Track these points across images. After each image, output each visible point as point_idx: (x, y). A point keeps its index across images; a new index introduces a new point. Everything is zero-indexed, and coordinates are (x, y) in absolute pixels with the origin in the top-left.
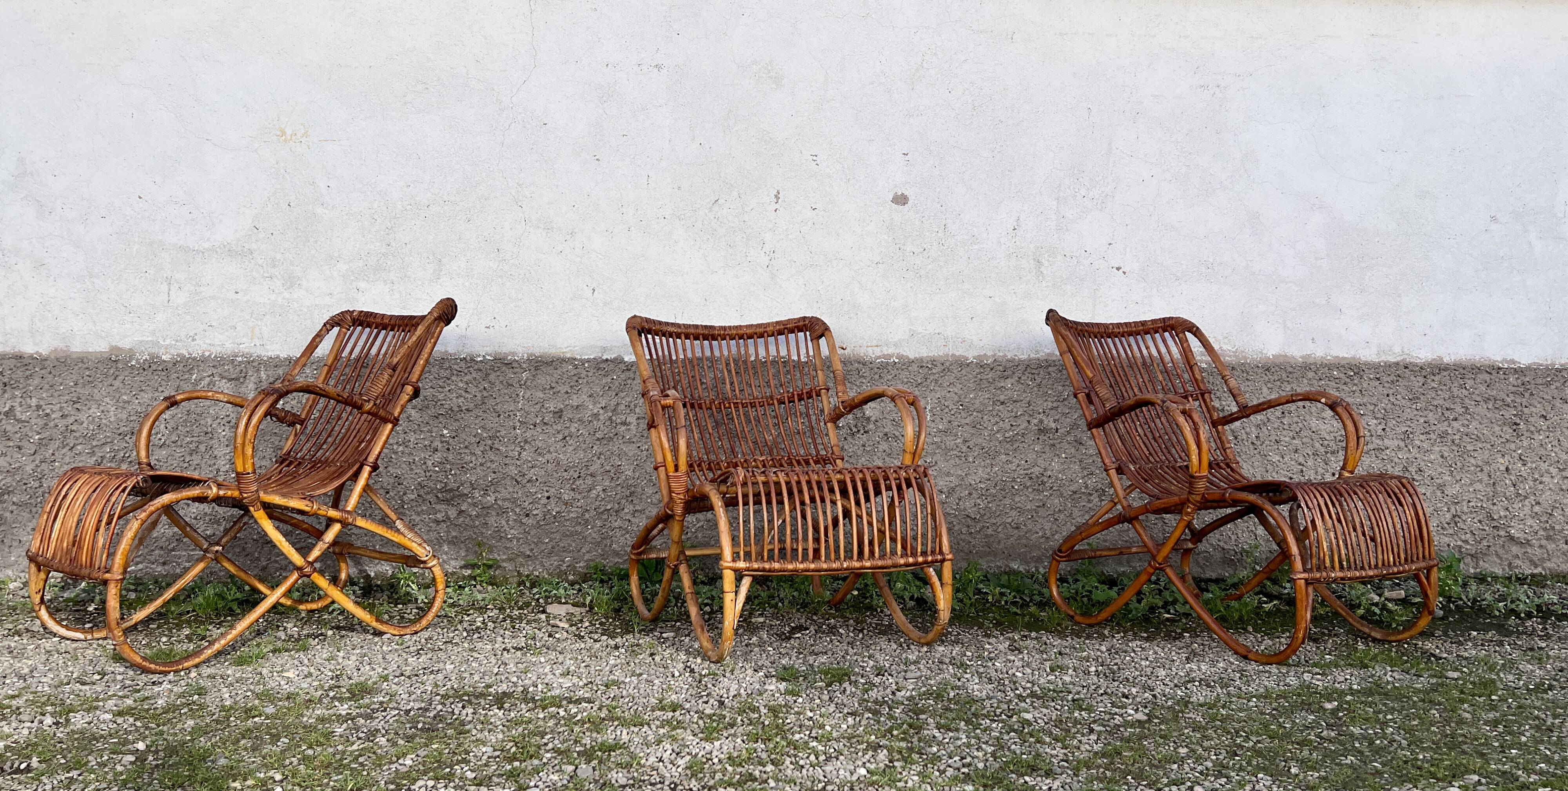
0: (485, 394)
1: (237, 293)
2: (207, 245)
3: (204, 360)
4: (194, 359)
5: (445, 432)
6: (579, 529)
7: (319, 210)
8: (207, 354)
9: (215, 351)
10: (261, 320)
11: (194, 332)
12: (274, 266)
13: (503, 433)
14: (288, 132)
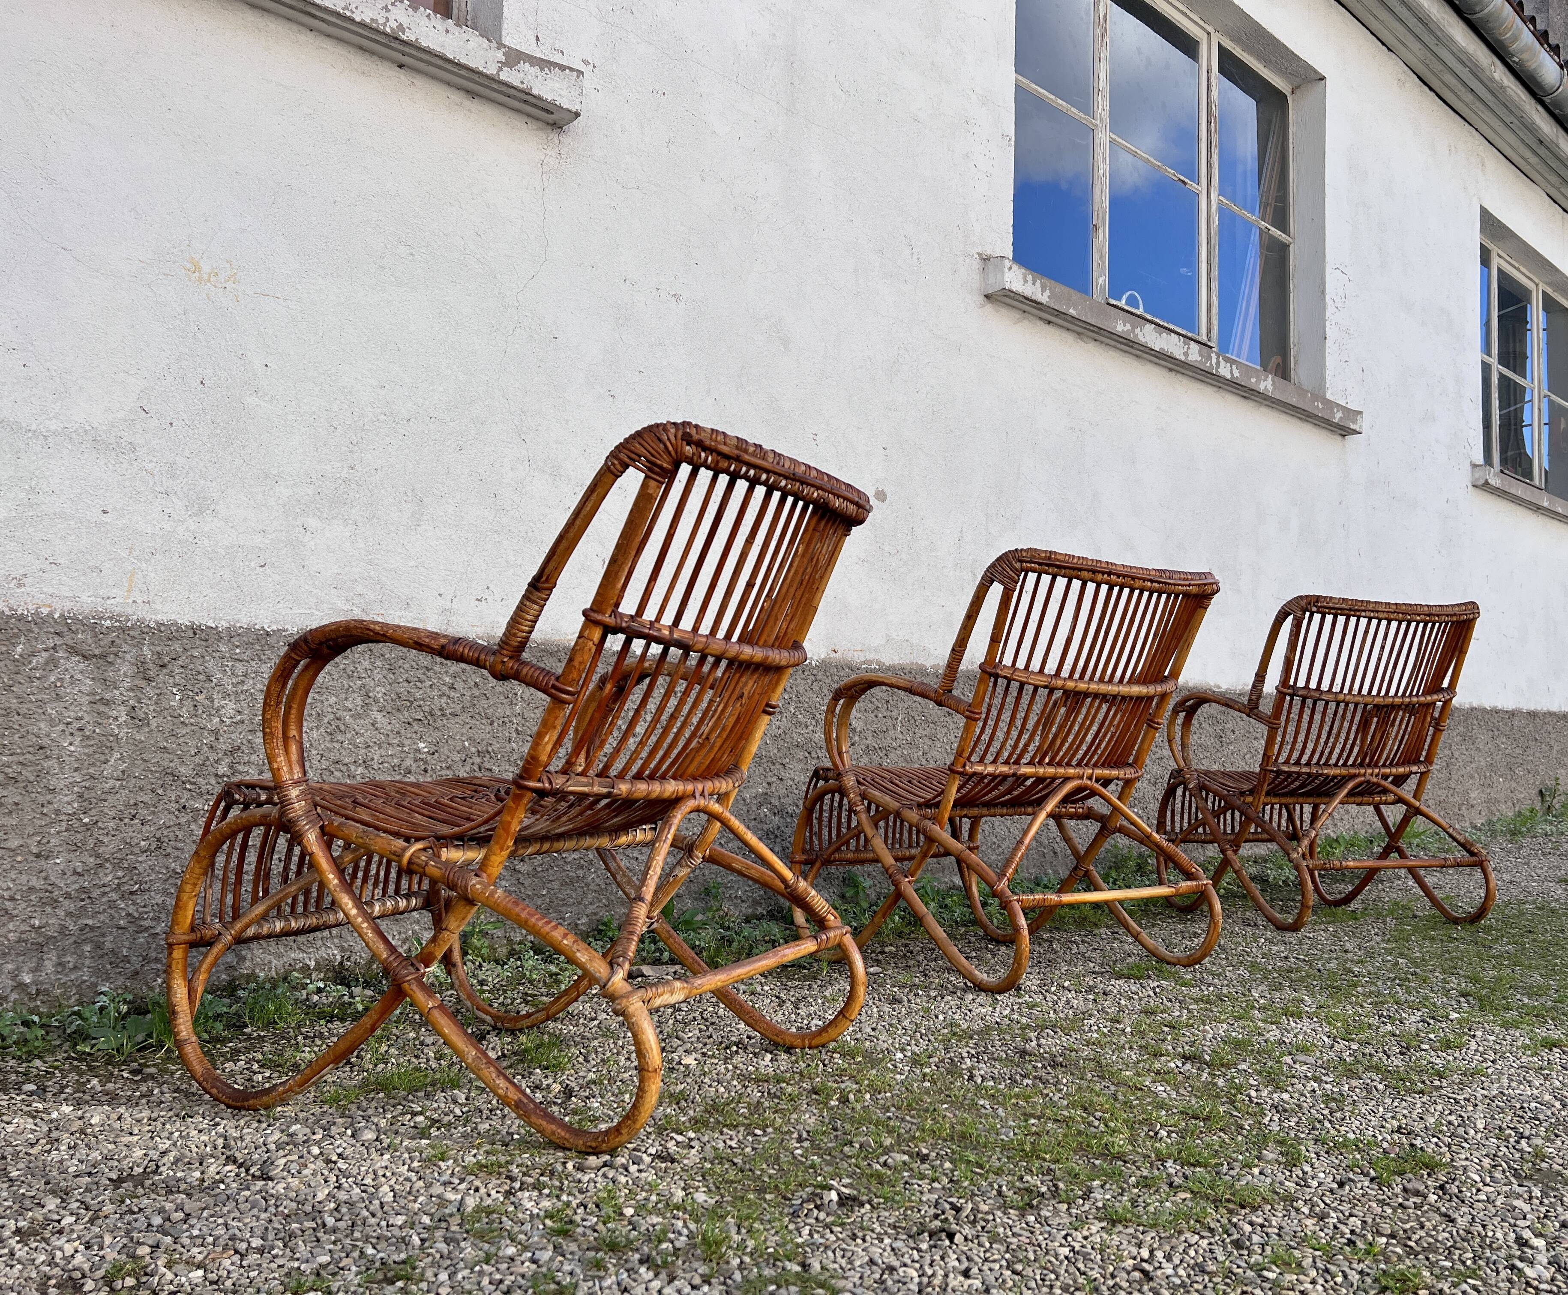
0: (476, 692)
1: (105, 512)
2: (54, 425)
3: (40, 620)
4: (21, 618)
5: (421, 745)
6: (580, 873)
7: (251, 400)
8: (45, 611)
9: (59, 608)
10: (146, 561)
11: (22, 571)
12: (173, 476)
13: (496, 746)
14: (206, 269)
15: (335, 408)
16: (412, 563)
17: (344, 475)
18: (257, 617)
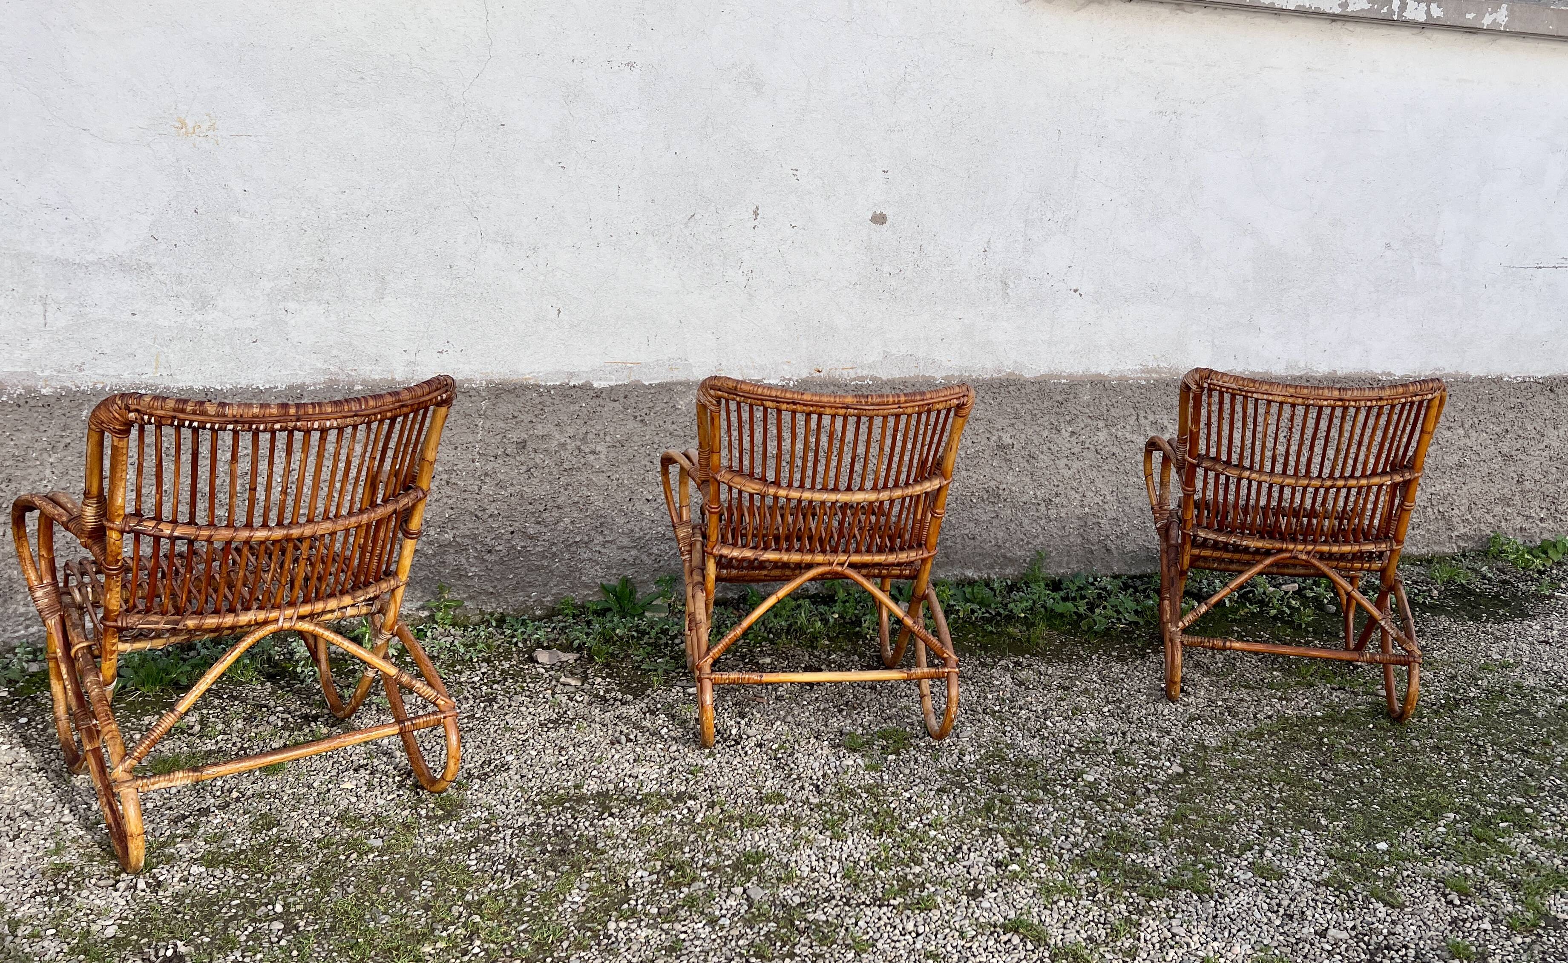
1: (134, 314)
2: (91, 258)
3: (96, 394)
4: (83, 392)
6: (545, 563)
7: (234, 219)
8: (99, 386)
9: (109, 384)
10: (167, 346)
11: (81, 361)
12: (181, 284)
13: (461, 466)
14: (190, 123)
15: (304, 214)
16: (379, 328)
17: (315, 266)
18: (253, 379)
